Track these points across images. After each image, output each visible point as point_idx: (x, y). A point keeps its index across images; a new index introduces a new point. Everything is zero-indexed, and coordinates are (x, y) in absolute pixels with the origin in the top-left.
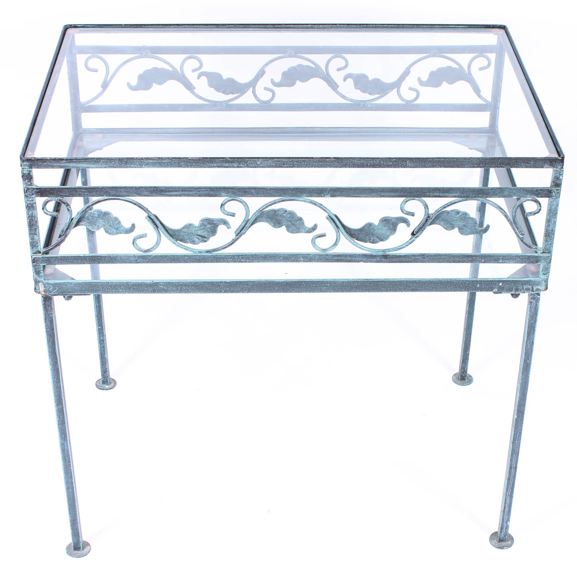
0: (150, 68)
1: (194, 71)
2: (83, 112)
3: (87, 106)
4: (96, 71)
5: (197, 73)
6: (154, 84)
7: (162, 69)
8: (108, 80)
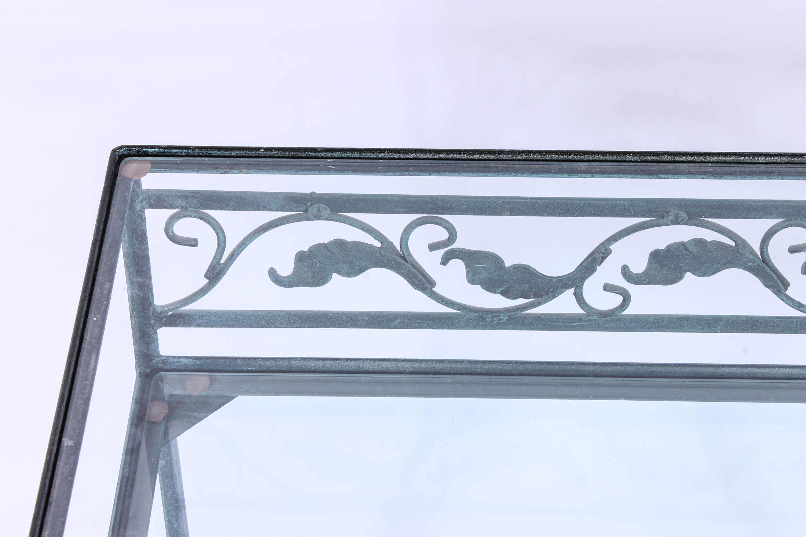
0: (326, 240)
1: (433, 247)
2: (159, 327)
3: (170, 313)
4: (193, 243)
5: (441, 252)
6: (335, 275)
7: (356, 244)
8: (222, 262)
